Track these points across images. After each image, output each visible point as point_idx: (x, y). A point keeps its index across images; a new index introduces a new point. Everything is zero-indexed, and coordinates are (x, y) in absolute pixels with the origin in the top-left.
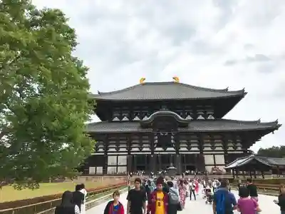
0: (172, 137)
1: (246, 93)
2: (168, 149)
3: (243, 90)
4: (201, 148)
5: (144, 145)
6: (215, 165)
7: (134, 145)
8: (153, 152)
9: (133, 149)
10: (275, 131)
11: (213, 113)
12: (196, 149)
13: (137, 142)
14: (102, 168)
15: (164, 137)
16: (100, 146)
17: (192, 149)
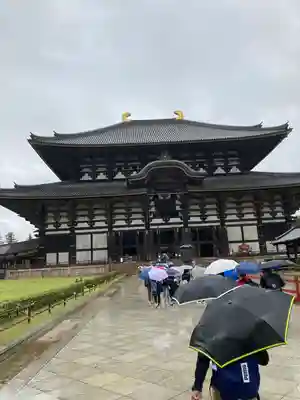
0: (177, 202)
1: (291, 130)
2: (172, 220)
3: (287, 125)
4: (222, 216)
5: (134, 216)
6: (243, 241)
7: (117, 217)
8: (148, 225)
9: (117, 223)
12: (215, 218)
13: (123, 211)
14: (67, 254)
15: (165, 201)
16: (63, 220)
17: (209, 219)
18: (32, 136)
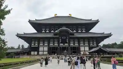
0: (67, 39)
1: (99, 21)
2: (65, 44)
3: (98, 20)
4: (79, 44)
5: (55, 43)
6: (85, 51)
7: (51, 43)
8: (59, 46)
11: (84, 29)
12: (77, 44)
13: (53, 41)
14: (37, 52)
15: (64, 39)
16: (36, 43)
17: (76, 44)
18: (29, 20)
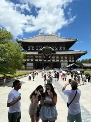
1: (77, 40)
2: (48, 60)
4: (60, 60)
5: (40, 59)
6: (64, 66)
9: (36, 61)
10: (86, 54)
11: (65, 47)
13: (37, 58)
15: (47, 56)
17: (57, 60)
18: (17, 39)
